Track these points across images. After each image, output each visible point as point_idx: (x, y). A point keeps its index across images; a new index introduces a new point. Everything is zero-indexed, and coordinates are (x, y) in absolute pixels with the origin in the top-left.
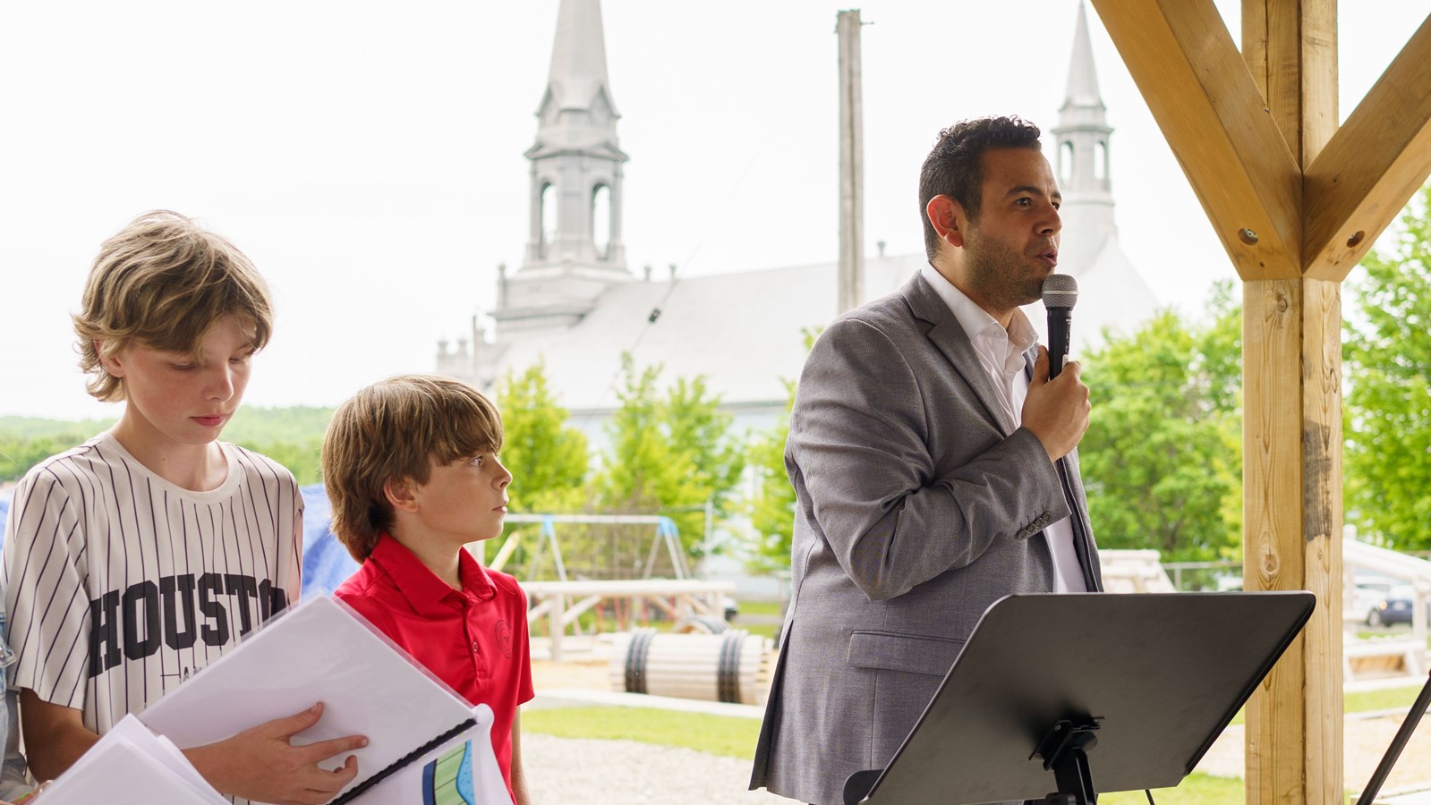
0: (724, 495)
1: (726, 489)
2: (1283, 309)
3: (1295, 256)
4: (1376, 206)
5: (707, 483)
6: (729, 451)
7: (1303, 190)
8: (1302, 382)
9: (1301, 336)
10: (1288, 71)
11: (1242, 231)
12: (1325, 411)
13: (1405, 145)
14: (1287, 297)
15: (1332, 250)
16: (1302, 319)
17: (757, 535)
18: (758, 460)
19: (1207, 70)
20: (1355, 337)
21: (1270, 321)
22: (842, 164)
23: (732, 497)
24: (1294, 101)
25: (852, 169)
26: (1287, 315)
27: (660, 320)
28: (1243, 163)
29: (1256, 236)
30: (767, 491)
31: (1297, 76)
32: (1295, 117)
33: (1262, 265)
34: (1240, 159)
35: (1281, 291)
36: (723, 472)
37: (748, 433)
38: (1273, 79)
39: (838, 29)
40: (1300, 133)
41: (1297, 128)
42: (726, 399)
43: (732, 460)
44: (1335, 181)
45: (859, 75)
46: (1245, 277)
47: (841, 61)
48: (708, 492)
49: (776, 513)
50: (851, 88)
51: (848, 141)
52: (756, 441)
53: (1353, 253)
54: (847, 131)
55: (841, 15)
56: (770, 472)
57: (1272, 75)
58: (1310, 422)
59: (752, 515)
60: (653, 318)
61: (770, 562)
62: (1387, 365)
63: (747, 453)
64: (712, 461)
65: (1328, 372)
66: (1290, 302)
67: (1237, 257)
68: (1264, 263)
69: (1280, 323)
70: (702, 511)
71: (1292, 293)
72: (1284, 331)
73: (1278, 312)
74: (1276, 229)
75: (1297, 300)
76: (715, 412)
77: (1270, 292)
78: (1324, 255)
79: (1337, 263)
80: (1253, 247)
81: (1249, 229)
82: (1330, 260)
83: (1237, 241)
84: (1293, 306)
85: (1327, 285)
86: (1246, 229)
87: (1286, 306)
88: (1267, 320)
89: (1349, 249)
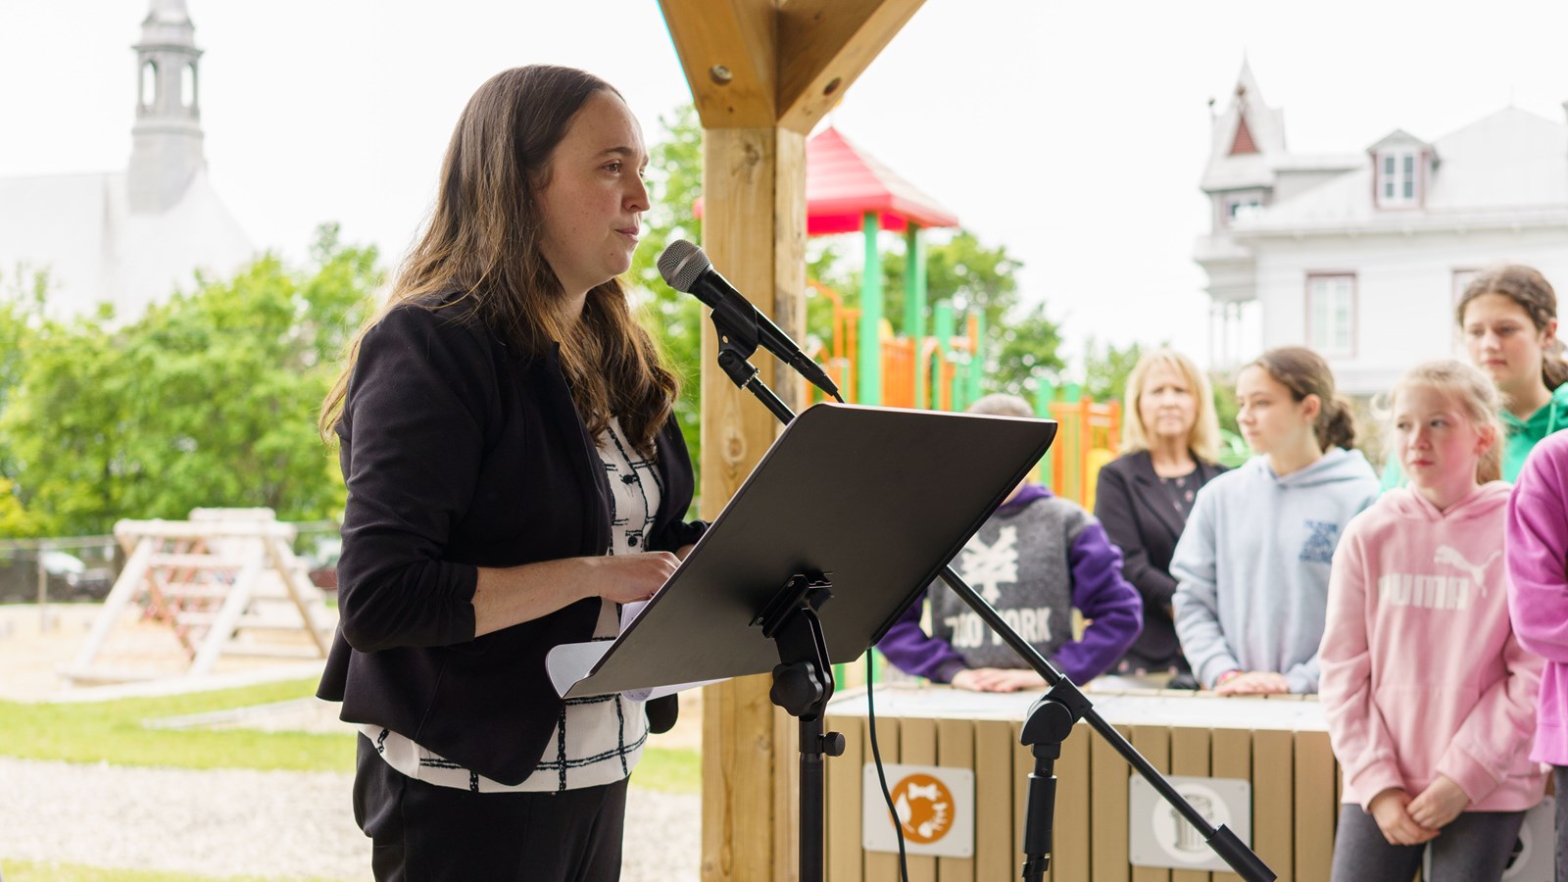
2: (752, 161)
3: (770, 101)
7: (780, 26)
8: (774, 245)
9: (774, 192)
11: (711, 71)
12: (793, 278)
14: (758, 148)
15: (809, 96)
16: (774, 174)
21: (737, 175)
26: (757, 169)
29: (728, 76)
33: (731, 110)
35: (751, 140)
46: (706, 123)
53: (829, 101)
58: (781, 291)
65: (795, 236)
66: (761, 153)
67: (702, 100)
68: (735, 108)
69: (749, 175)
71: (764, 144)
72: (754, 188)
73: (746, 166)
74: (752, 67)
75: (769, 151)
77: (736, 142)
78: (801, 102)
79: (810, 113)
80: (723, 90)
81: (722, 67)
82: (804, 109)
83: (707, 81)
84: (766, 158)
85: (796, 137)
86: (716, 68)
87: (757, 158)
88: (734, 173)
89: (823, 98)
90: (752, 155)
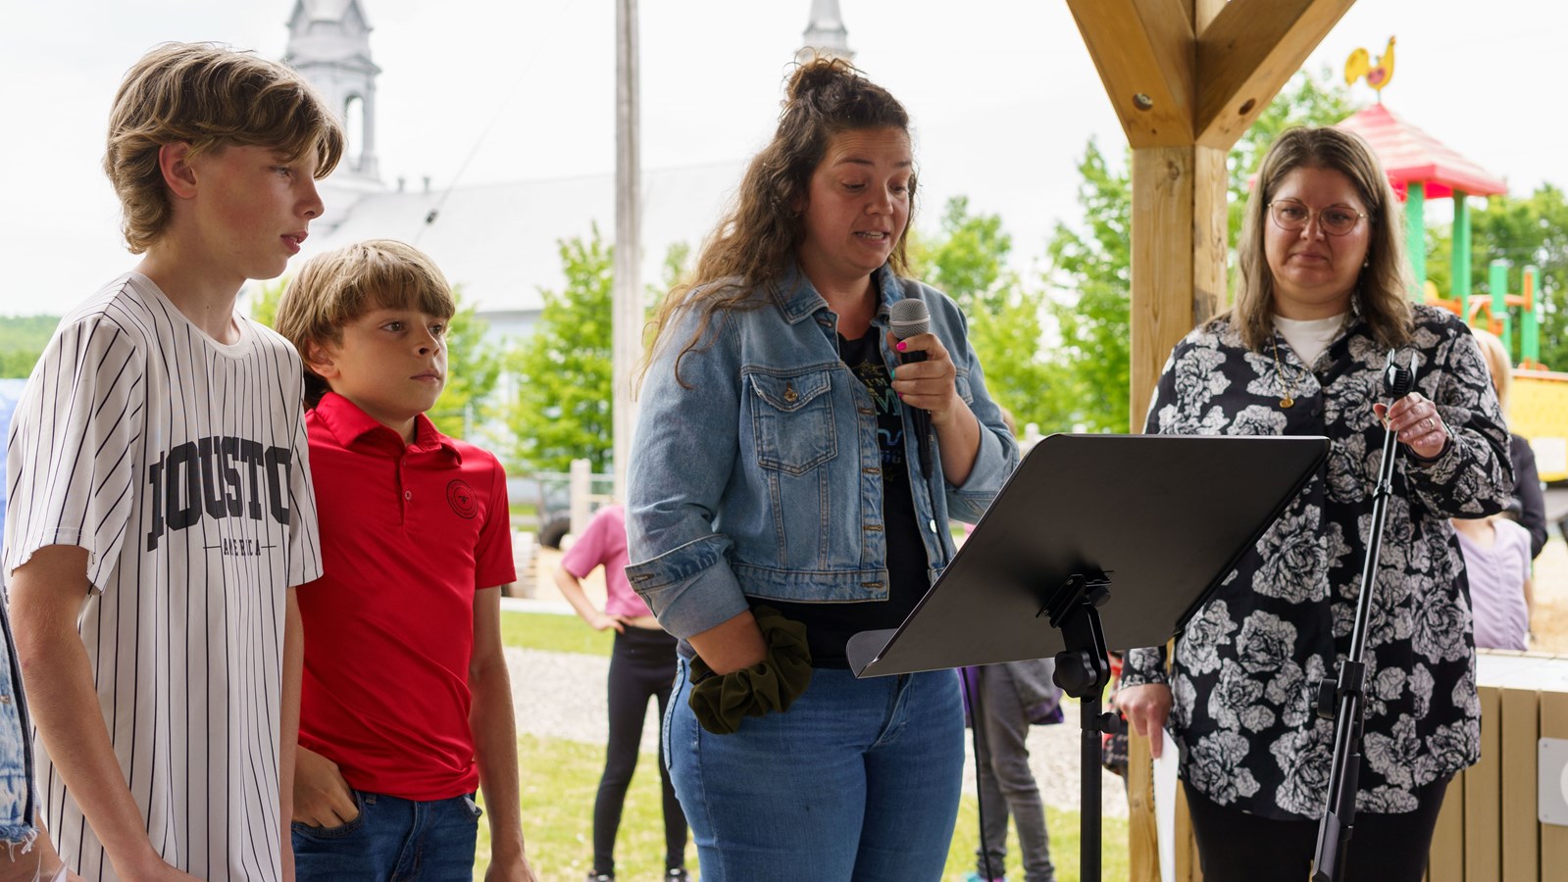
0: (480, 401)
1: (482, 395)
2: (1174, 177)
3: (1189, 123)
4: (1270, 73)
5: (464, 390)
6: (484, 358)
7: (1197, 56)
8: (1193, 250)
9: (1193, 203)
11: (1136, 97)
12: (1213, 280)
14: (1179, 164)
15: (1224, 117)
16: (1193, 187)
17: (514, 439)
18: (512, 367)
20: (1081, 251)
21: (1161, 189)
23: (489, 403)
26: (1178, 183)
27: (437, 221)
28: (1143, 24)
29: (1150, 102)
30: (522, 396)
33: (1154, 132)
34: (1141, 20)
35: (1173, 158)
36: (479, 378)
37: (503, 341)
42: (482, 308)
43: (488, 367)
44: (1230, 46)
46: (1134, 144)
48: (465, 397)
49: (534, 418)
52: (511, 348)
53: (1243, 121)
56: (525, 378)
58: (1200, 291)
59: (508, 420)
60: (430, 220)
61: (527, 465)
62: (1112, 278)
63: (503, 361)
64: (469, 369)
65: (1216, 241)
66: (1181, 169)
67: (1128, 124)
68: (1157, 130)
69: (1171, 189)
70: (460, 415)
71: (1184, 161)
72: (1175, 200)
73: (1169, 180)
74: (1171, 94)
75: (1189, 167)
76: (471, 321)
77: (1161, 159)
78: (1217, 122)
79: (1227, 131)
80: (1146, 114)
81: (1144, 95)
82: (1221, 128)
83: (1131, 107)
84: (1186, 173)
85: (1216, 153)
86: (1140, 95)
87: (1178, 174)
88: (1157, 188)
89: (1239, 117)
90: (1174, 170)
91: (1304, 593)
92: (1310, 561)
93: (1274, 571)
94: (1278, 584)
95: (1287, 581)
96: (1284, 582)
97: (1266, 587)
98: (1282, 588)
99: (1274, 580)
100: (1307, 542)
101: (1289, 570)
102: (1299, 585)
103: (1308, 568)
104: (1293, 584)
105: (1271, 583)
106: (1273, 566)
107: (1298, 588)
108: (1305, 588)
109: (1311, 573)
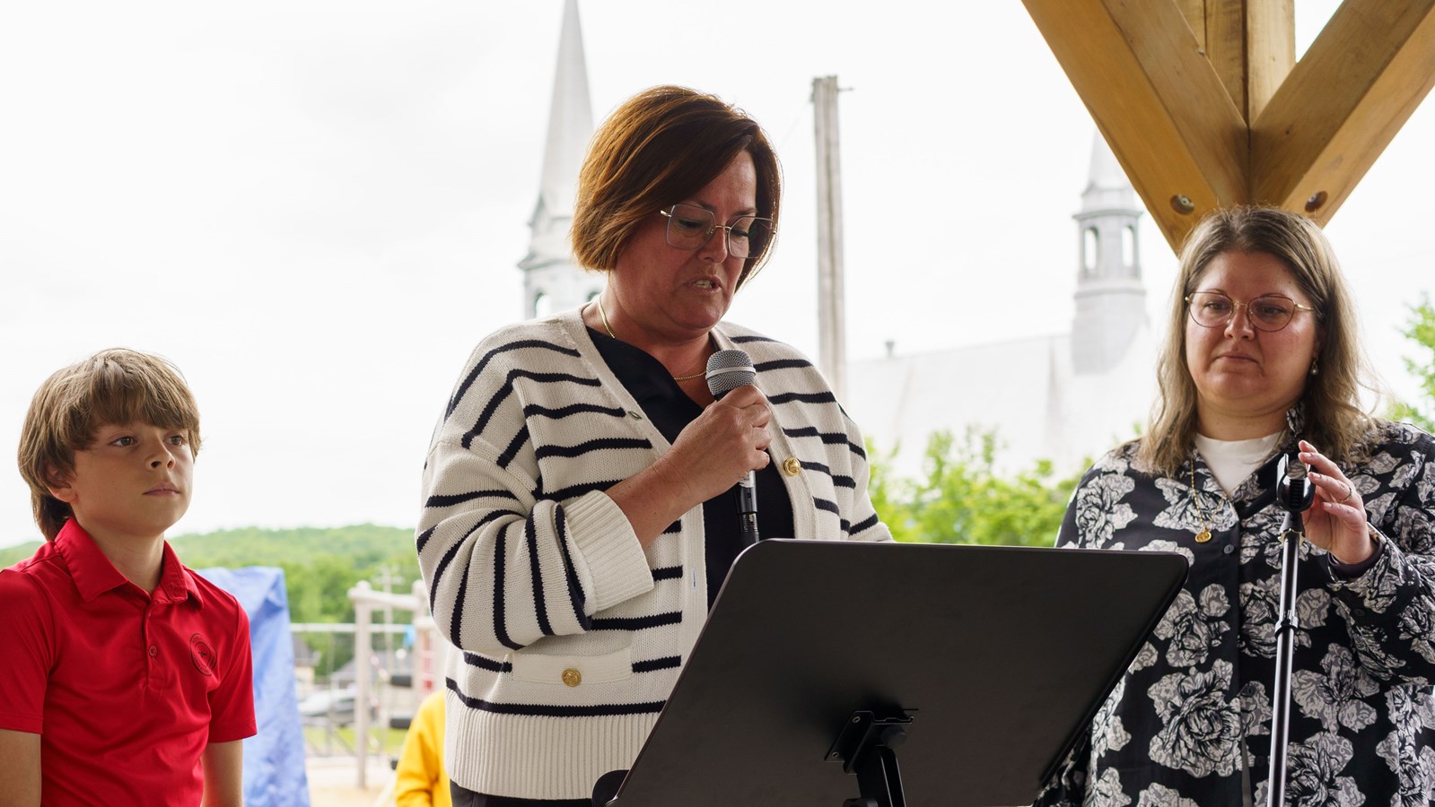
4: (1340, 159)
7: (1249, 147)
10: (1230, 8)
11: (1175, 200)
13: (1373, 81)
19: (1122, 4)
22: (820, 241)
24: (1238, 43)
25: (830, 245)
29: (1192, 205)
31: (1240, 14)
32: (1239, 62)
38: (1212, 21)
39: (814, 98)
40: (1245, 80)
41: (1241, 74)
44: (1288, 132)
45: (837, 144)
47: (817, 131)
50: (828, 160)
51: (825, 216)
54: (825, 205)
55: (817, 82)
57: (1211, 15)
74: (1215, 192)
80: (1188, 218)
81: (1184, 196)
83: (1169, 211)
86: (1179, 197)
91: (1209, 766)
92: (1218, 727)
93: (1174, 737)
94: (1178, 753)
95: (1189, 750)
96: (1184, 751)
97: (1164, 756)
98: (1182, 758)
99: (1173, 748)
100: (1214, 704)
101: (1192, 737)
102: (1203, 755)
103: (1215, 736)
104: (1196, 754)
105: (1170, 751)
106: (1173, 731)
107: (1202, 759)
108: (1211, 760)
109: (1218, 741)
